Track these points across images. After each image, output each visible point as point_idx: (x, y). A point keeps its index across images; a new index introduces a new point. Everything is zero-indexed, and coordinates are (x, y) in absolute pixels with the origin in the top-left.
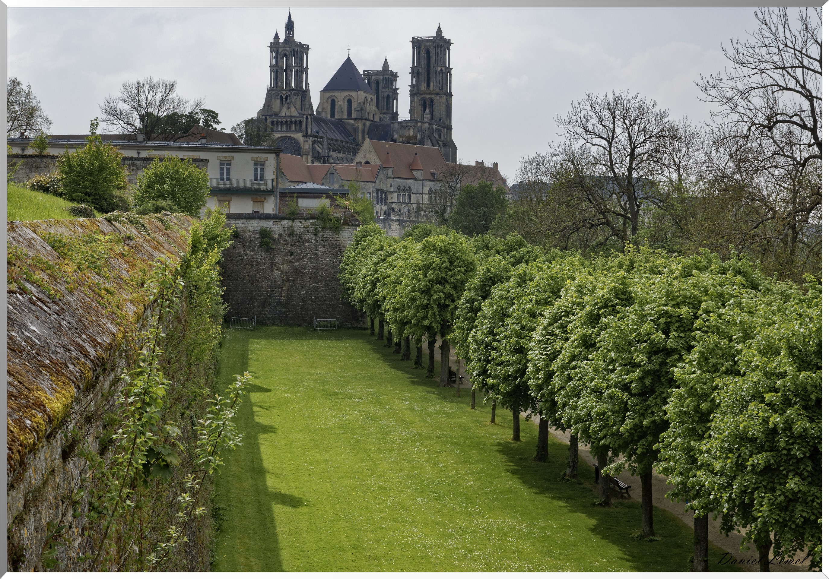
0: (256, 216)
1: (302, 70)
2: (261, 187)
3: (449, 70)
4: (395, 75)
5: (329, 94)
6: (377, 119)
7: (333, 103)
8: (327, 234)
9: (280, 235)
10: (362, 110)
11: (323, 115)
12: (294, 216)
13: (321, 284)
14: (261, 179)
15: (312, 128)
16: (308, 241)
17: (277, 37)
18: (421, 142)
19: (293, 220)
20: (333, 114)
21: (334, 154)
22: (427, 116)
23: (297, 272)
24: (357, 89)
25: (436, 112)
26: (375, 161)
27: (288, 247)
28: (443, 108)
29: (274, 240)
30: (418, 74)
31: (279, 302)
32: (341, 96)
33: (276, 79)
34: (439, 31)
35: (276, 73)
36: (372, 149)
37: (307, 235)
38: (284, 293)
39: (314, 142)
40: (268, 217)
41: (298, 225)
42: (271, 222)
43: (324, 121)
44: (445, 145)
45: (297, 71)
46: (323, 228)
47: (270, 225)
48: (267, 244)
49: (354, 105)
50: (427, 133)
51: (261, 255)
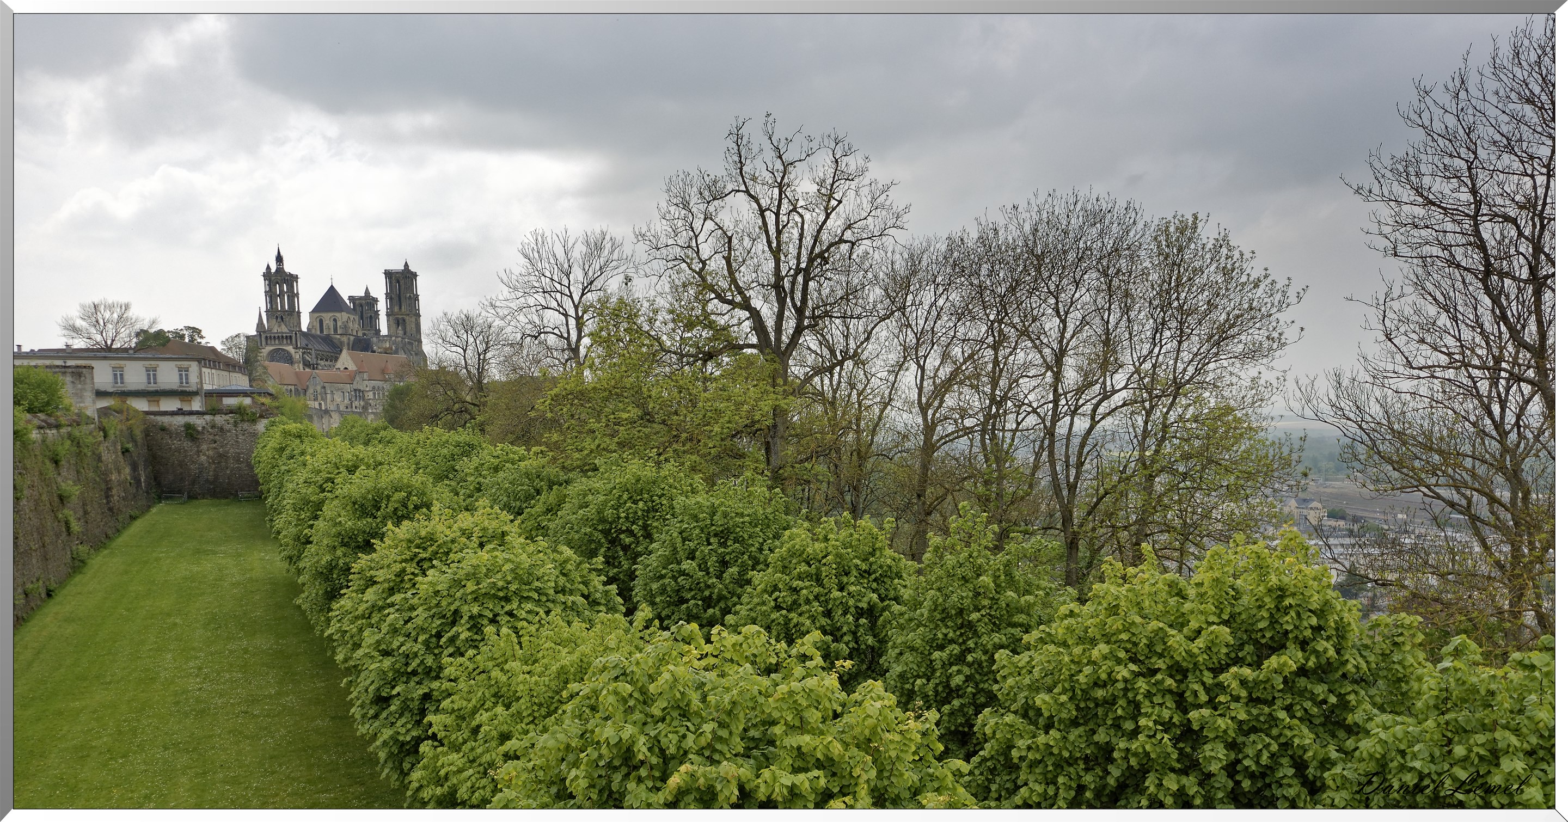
0: (180, 412)
1: (293, 296)
2: (187, 389)
3: (417, 296)
4: (376, 300)
5: (316, 315)
6: (360, 334)
7: (321, 322)
8: (245, 425)
9: (204, 428)
10: (345, 327)
11: (313, 332)
12: (214, 412)
13: (243, 465)
14: (187, 383)
15: (301, 342)
16: (229, 431)
17: (268, 267)
18: (396, 352)
19: (214, 415)
20: (322, 331)
21: (322, 363)
22: (400, 332)
23: (221, 456)
24: (341, 311)
25: (408, 329)
26: (352, 367)
27: (211, 437)
28: (413, 326)
29: (198, 431)
30: (391, 299)
31: (207, 481)
32: (327, 317)
33: (271, 302)
34: (406, 265)
35: (271, 297)
36: (349, 358)
37: (227, 427)
38: (211, 473)
39: (303, 353)
40: (191, 413)
41: (219, 419)
42: (195, 417)
43: (314, 336)
44: (416, 354)
45: (288, 297)
46: (242, 420)
47: (193, 420)
48: (192, 436)
49: (339, 324)
50: (401, 345)
51: (187, 444)
